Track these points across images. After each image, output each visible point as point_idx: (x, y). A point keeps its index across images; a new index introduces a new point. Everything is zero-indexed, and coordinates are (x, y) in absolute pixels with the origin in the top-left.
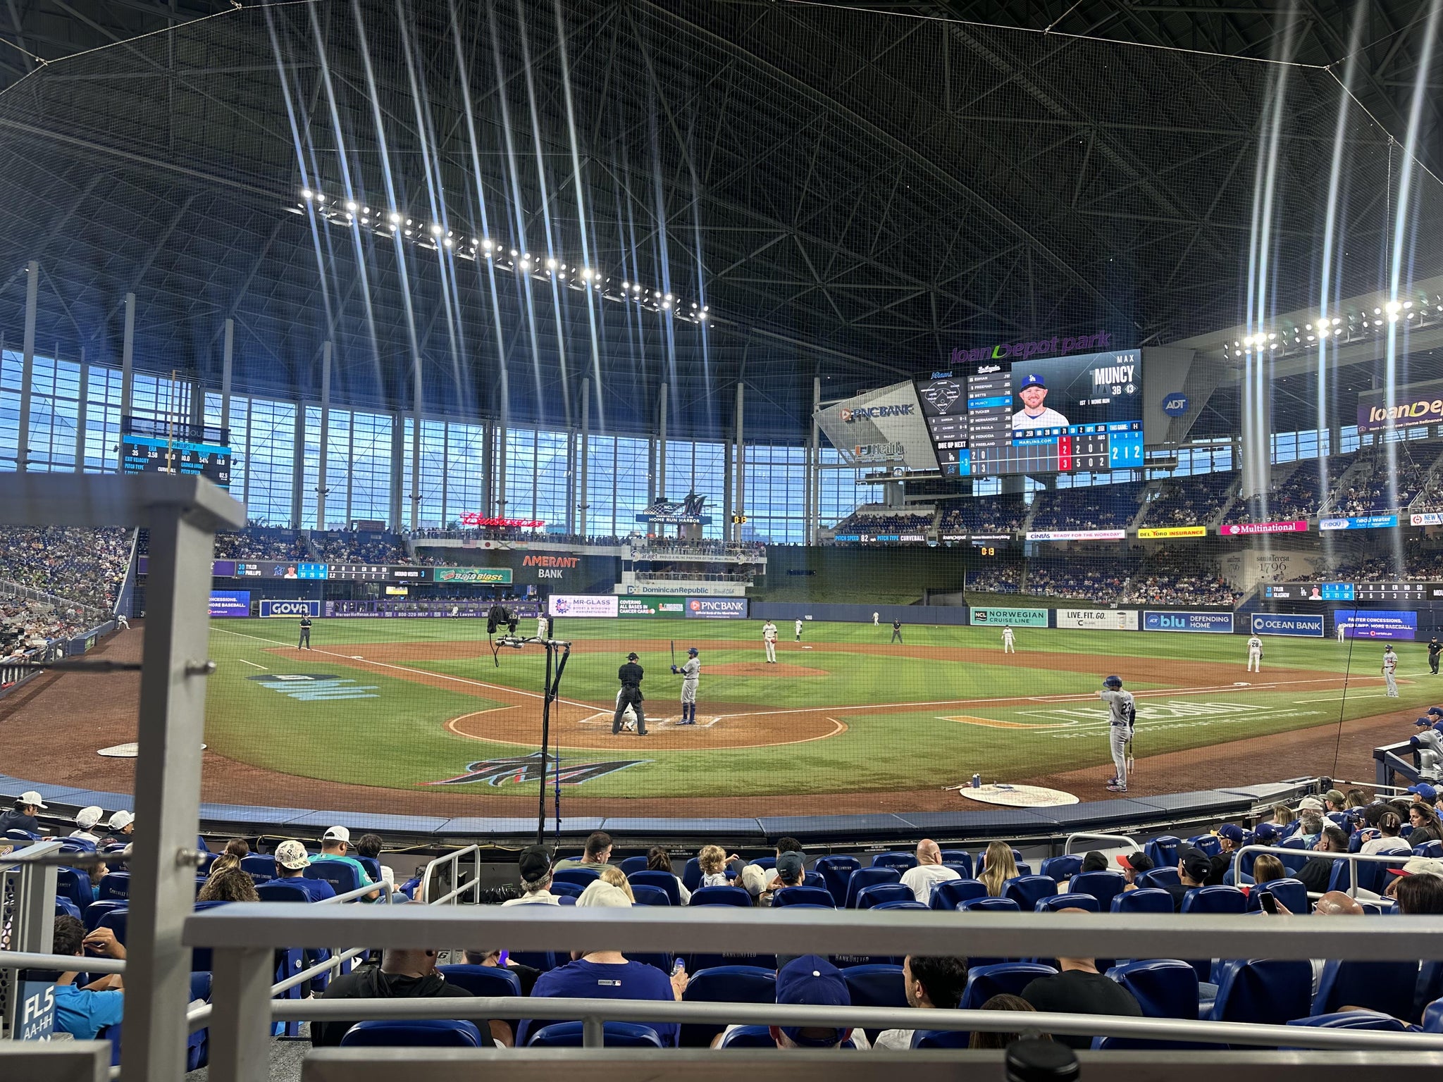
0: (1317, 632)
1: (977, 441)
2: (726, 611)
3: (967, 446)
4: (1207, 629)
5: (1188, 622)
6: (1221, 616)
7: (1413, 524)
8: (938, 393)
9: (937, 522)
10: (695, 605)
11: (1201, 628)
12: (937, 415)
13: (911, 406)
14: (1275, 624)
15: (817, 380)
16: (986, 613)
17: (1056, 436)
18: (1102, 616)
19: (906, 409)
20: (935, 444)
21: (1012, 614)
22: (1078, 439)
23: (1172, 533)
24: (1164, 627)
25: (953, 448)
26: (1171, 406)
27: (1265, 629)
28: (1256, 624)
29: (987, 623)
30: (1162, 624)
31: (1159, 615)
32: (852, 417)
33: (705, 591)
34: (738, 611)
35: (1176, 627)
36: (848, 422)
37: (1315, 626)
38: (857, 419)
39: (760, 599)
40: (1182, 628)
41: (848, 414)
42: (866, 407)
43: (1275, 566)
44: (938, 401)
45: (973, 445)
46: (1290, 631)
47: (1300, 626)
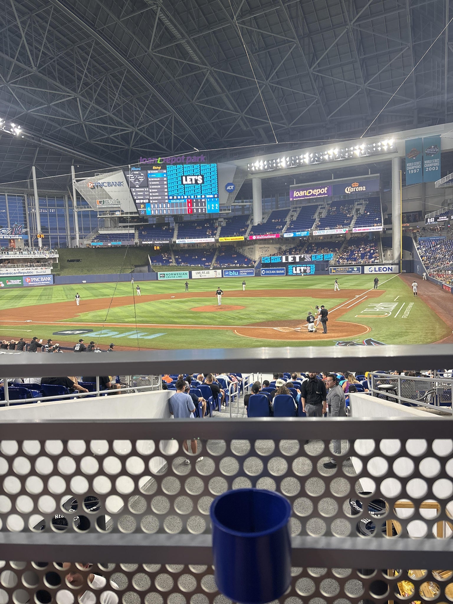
0: (283, 274)
1: (153, 200)
2: (43, 282)
3: (149, 202)
4: (245, 275)
5: (239, 273)
6: (250, 270)
7: (314, 235)
8: (135, 177)
9: (137, 235)
10: (28, 280)
11: (243, 275)
12: (135, 187)
13: (122, 182)
14: (269, 272)
15: (73, 167)
16: (164, 274)
17: (186, 199)
18: (208, 273)
19: (120, 184)
20: (135, 200)
21: (175, 274)
22: (194, 200)
23: (232, 239)
24: (231, 276)
25: (143, 203)
26: (228, 188)
27: (266, 274)
28: (263, 272)
29: (165, 279)
30: (230, 274)
31: (229, 271)
32: (94, 186)
33: (32, 273)
34: (49, 281)
35: (235, 275)
36: (92, 188)
37: (283, 272)
38: (96, 187)
39: (59, 275)
40: (236, 275)
41: (92, 185)
42: (100, 182)
43: (265, 250)
44: (135, 181)
45: (151, 202)
46: (274, 274)
47: (277, 272)
